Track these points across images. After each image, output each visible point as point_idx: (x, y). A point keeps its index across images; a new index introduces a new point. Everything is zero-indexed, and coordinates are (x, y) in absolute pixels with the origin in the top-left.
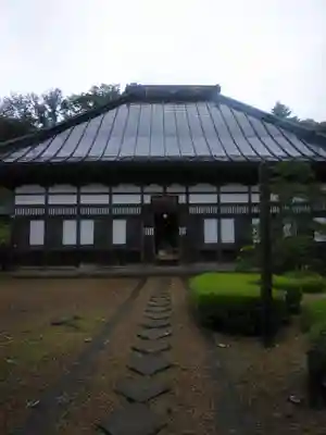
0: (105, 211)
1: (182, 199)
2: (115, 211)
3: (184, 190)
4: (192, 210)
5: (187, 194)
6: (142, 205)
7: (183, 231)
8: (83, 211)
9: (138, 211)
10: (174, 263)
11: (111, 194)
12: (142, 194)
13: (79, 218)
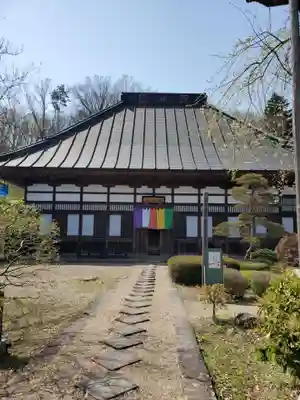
1: (168, 200)
2: (112, 208)
8: (85, 208)
11: (108, 194)
12: (135, 194)
13: (81, 213)
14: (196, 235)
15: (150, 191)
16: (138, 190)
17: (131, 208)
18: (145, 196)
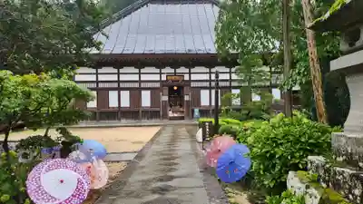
0: (137, 85)
3: (187, 71)
4: (193, 85)
5: (190, 73)
6: (160, 81)
7: (186, 98)
9: (158, 85)
10: (182, 118)
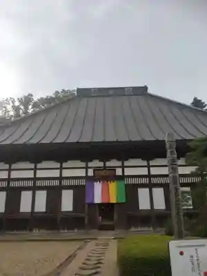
0: (56, 183)
3: (120, 165)
4: (128, 181)
5: (123, 167)
8: (39, 183)
11: (61, 168)
12: (87, 168)
13: (34, 189)
14: (148, 207)
15: (101, 164)
16: (90, 164)
17: (83, 182)
18: (96, 169)
